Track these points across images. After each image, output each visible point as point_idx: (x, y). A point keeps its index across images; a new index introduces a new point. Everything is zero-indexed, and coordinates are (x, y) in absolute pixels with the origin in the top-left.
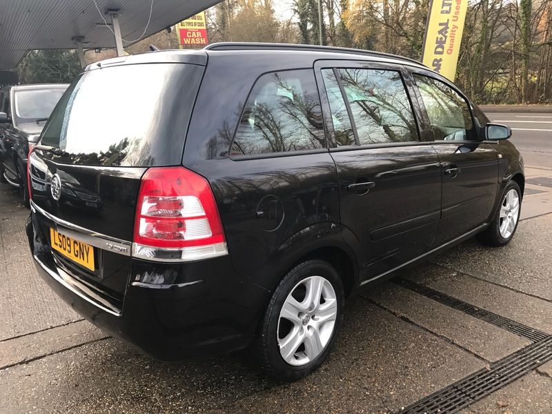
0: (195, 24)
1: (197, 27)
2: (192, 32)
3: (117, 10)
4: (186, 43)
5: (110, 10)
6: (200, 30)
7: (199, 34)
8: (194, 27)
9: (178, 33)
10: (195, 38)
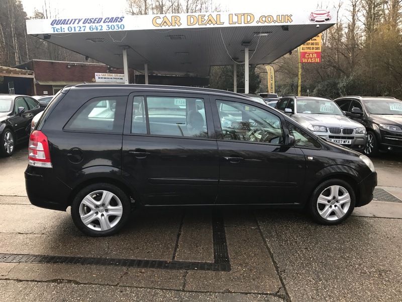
0: (313, 48)
1: (314, 51)
2: (309, 54)
3: (249, 43)
4: (304, 61)
5: (244, 43)
6: (316, 53)
7: (315, 55)
8: (312, 51)
9: (299, 55)
10: (311, 58)
